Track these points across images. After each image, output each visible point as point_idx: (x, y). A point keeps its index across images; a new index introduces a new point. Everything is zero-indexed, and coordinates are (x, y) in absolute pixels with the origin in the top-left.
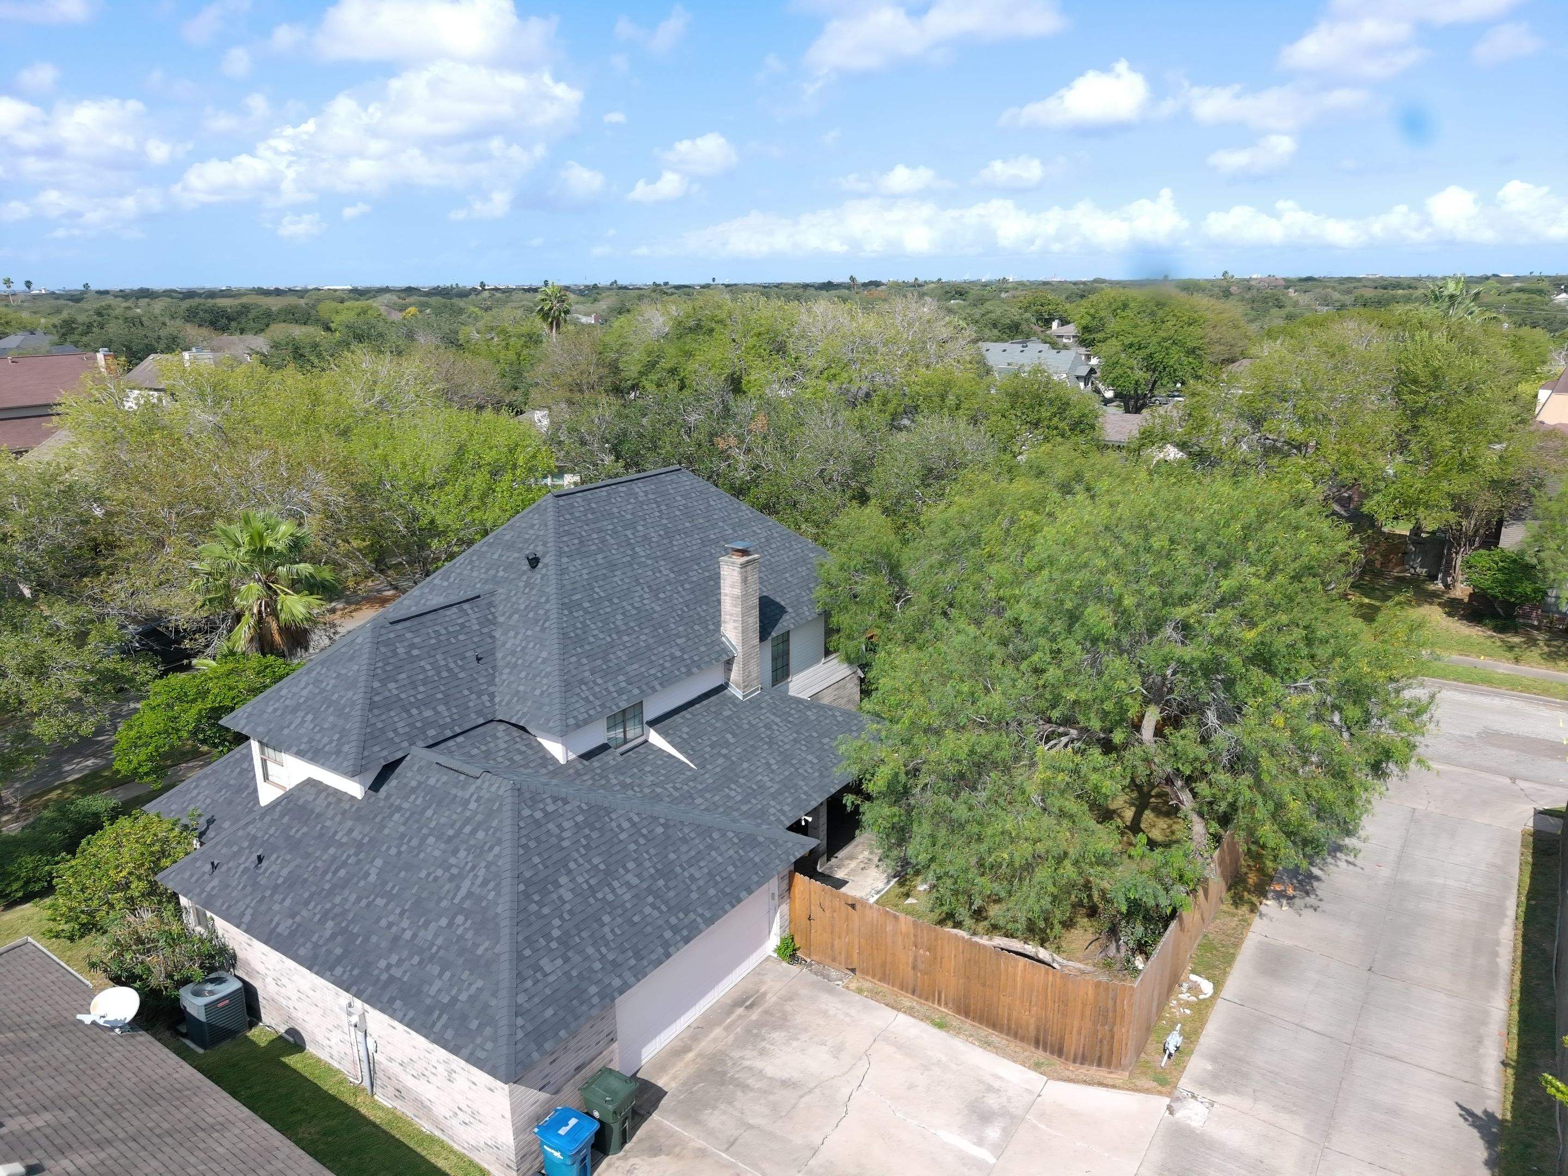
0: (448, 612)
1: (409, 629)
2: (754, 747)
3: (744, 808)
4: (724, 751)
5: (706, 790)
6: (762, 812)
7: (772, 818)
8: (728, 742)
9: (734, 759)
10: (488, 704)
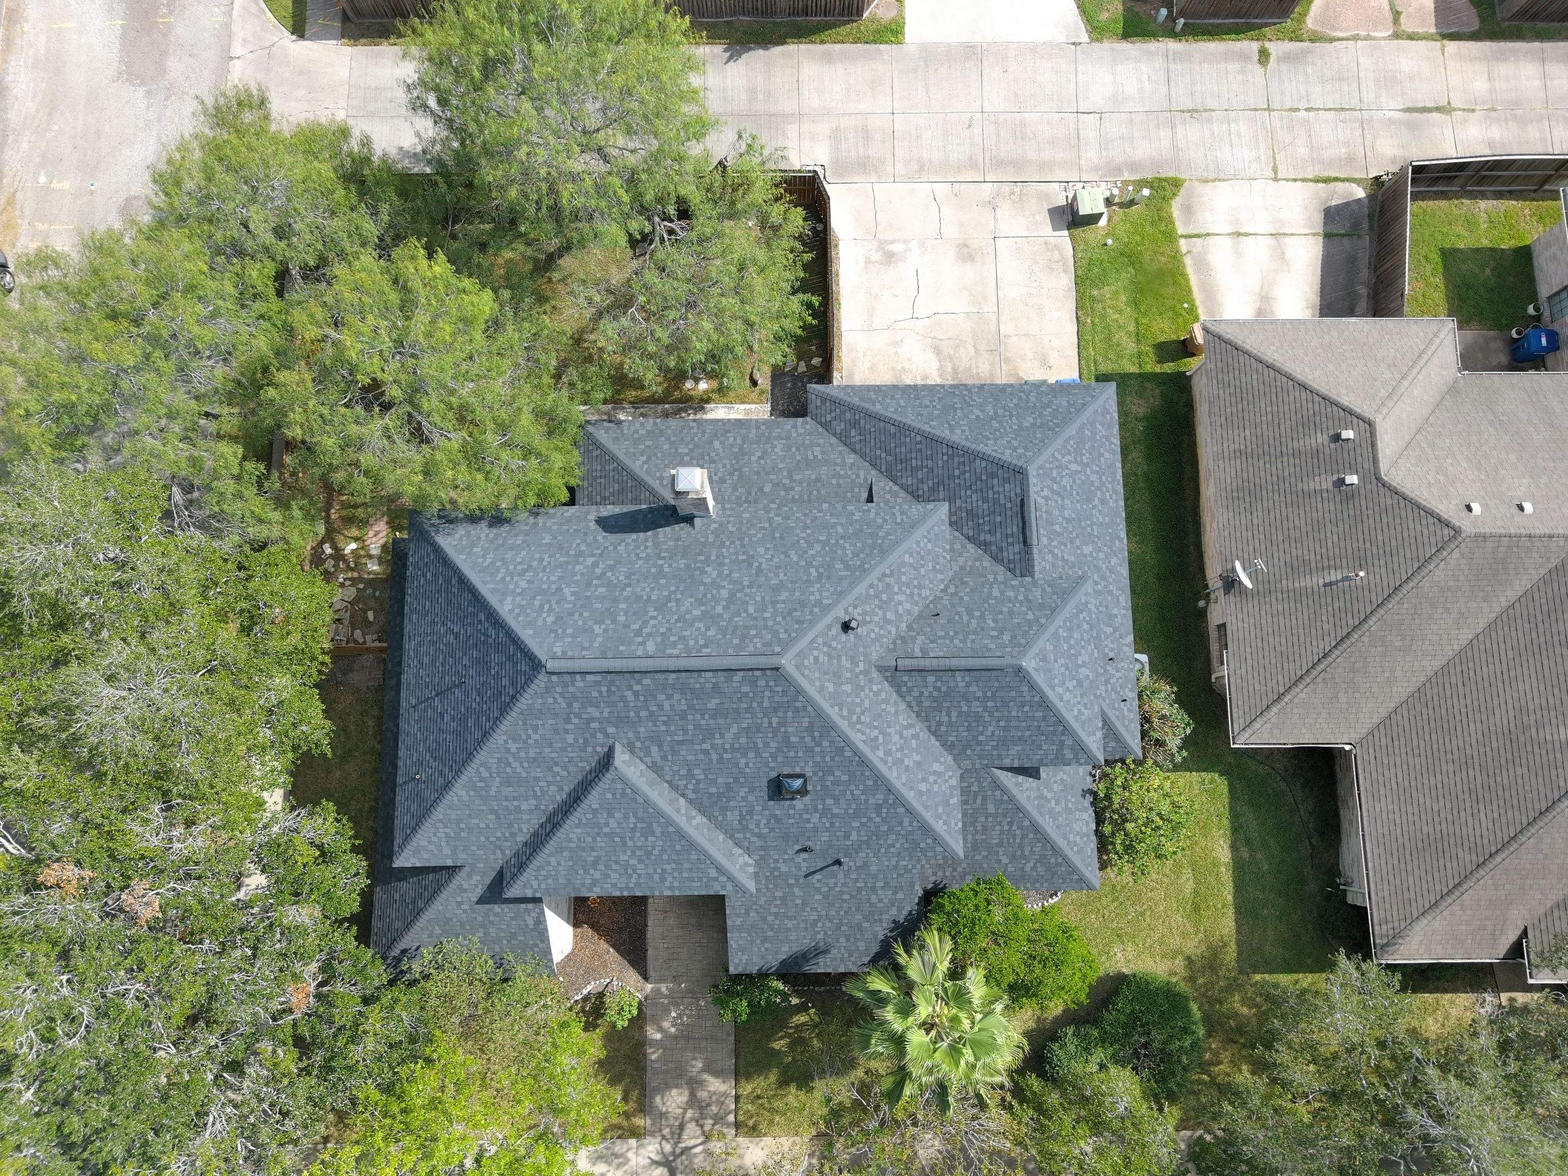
0: (941, 654)
1: (990, 650)
2: (758, 473)
3: (821, 441)
4: (786, 481)
5: (836, 464)
6: (810, 434)
7: (808, 427)
8: (775, 485)
9: (785, 473)
10: (952, 587)
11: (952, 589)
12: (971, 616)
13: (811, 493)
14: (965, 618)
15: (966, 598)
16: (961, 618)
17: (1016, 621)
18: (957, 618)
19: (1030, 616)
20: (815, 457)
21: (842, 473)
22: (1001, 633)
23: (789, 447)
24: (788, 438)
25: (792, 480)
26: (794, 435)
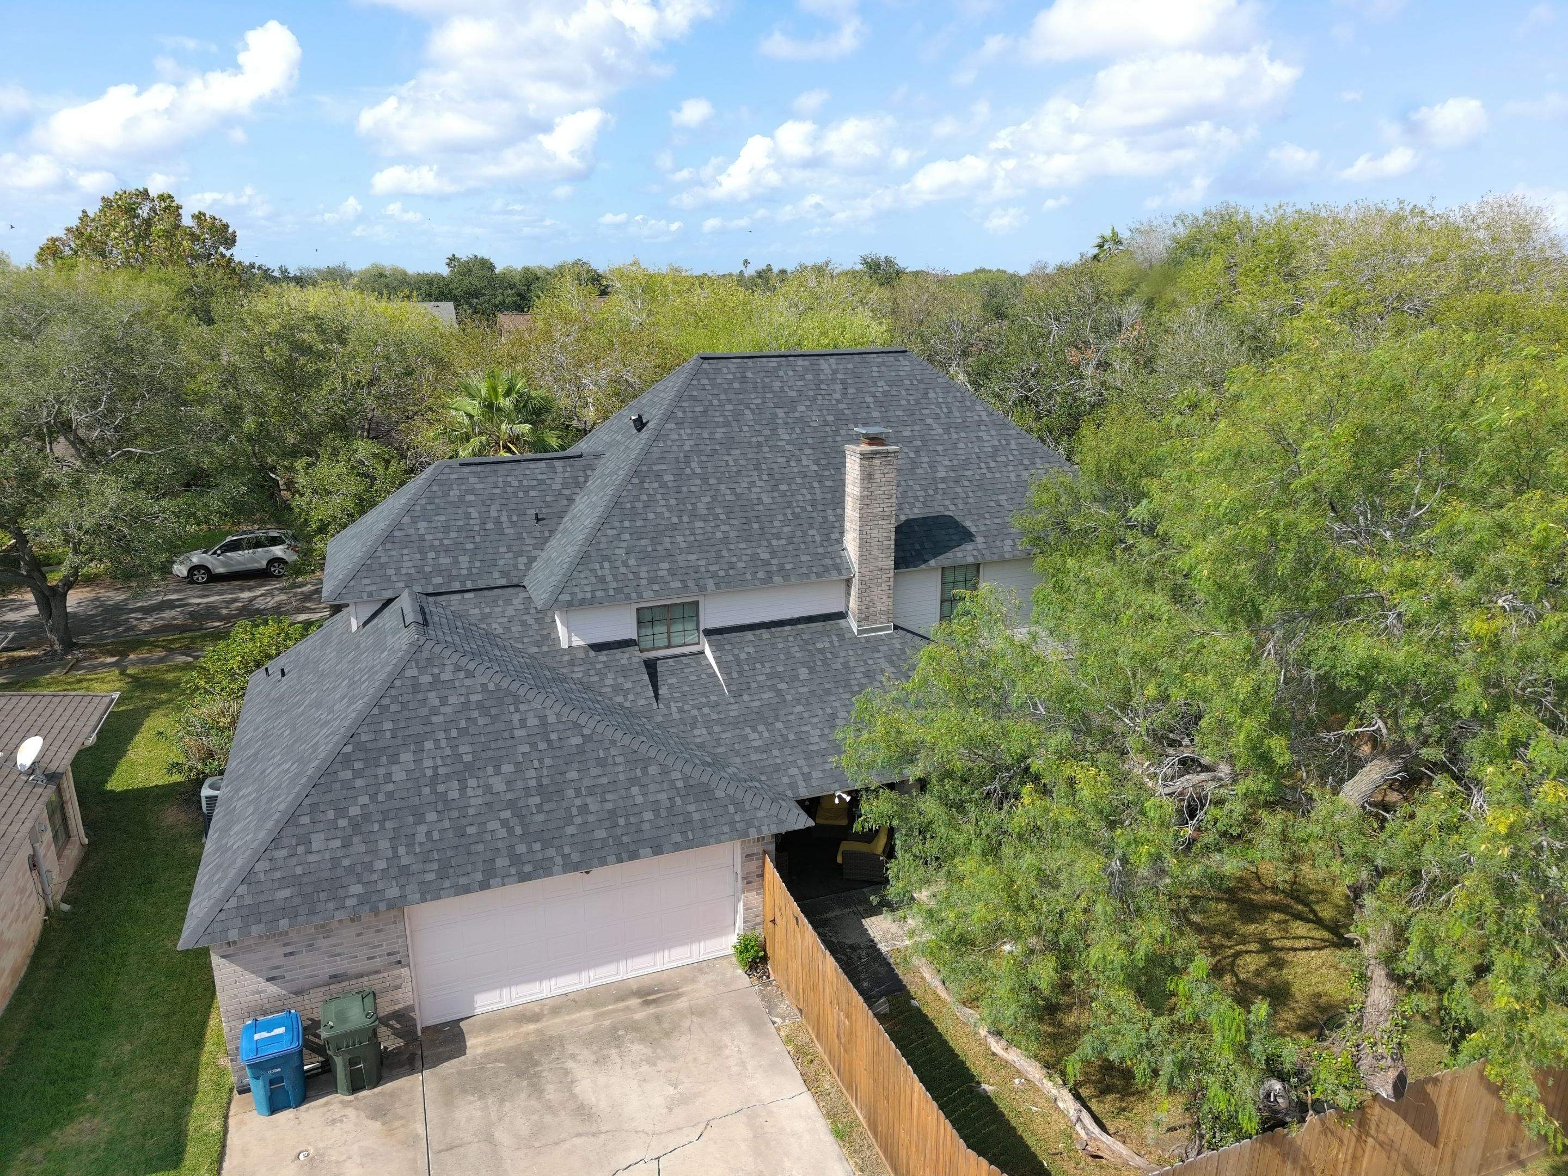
0: (533, 465)
1: (477, 474)
2: (828, 692)
3: (754, 757)
4: (782, 686)
5: (720, 722)
6: (777, 768)
7: (786, 780)
8: (795, 677)
9: (789, 698)
10: (521, 567)
11: (522, 560)
12: (498, 522)
13: (741, 673)
14: (504, 519)
15: (503, 549)
16: (509, 516)
17: (442, 518)
18: (515, 518)
19: (422, 525)
20: (754, 729)
21: (706, 710)
22: (461, 498)
23: (801, 738)
24: (808, 756)
25: (773, 688)
26: (801, 762)
